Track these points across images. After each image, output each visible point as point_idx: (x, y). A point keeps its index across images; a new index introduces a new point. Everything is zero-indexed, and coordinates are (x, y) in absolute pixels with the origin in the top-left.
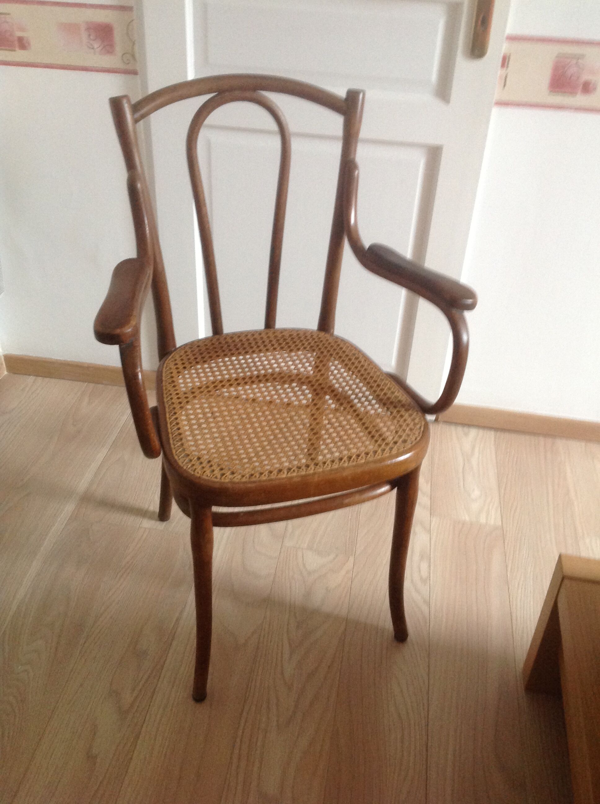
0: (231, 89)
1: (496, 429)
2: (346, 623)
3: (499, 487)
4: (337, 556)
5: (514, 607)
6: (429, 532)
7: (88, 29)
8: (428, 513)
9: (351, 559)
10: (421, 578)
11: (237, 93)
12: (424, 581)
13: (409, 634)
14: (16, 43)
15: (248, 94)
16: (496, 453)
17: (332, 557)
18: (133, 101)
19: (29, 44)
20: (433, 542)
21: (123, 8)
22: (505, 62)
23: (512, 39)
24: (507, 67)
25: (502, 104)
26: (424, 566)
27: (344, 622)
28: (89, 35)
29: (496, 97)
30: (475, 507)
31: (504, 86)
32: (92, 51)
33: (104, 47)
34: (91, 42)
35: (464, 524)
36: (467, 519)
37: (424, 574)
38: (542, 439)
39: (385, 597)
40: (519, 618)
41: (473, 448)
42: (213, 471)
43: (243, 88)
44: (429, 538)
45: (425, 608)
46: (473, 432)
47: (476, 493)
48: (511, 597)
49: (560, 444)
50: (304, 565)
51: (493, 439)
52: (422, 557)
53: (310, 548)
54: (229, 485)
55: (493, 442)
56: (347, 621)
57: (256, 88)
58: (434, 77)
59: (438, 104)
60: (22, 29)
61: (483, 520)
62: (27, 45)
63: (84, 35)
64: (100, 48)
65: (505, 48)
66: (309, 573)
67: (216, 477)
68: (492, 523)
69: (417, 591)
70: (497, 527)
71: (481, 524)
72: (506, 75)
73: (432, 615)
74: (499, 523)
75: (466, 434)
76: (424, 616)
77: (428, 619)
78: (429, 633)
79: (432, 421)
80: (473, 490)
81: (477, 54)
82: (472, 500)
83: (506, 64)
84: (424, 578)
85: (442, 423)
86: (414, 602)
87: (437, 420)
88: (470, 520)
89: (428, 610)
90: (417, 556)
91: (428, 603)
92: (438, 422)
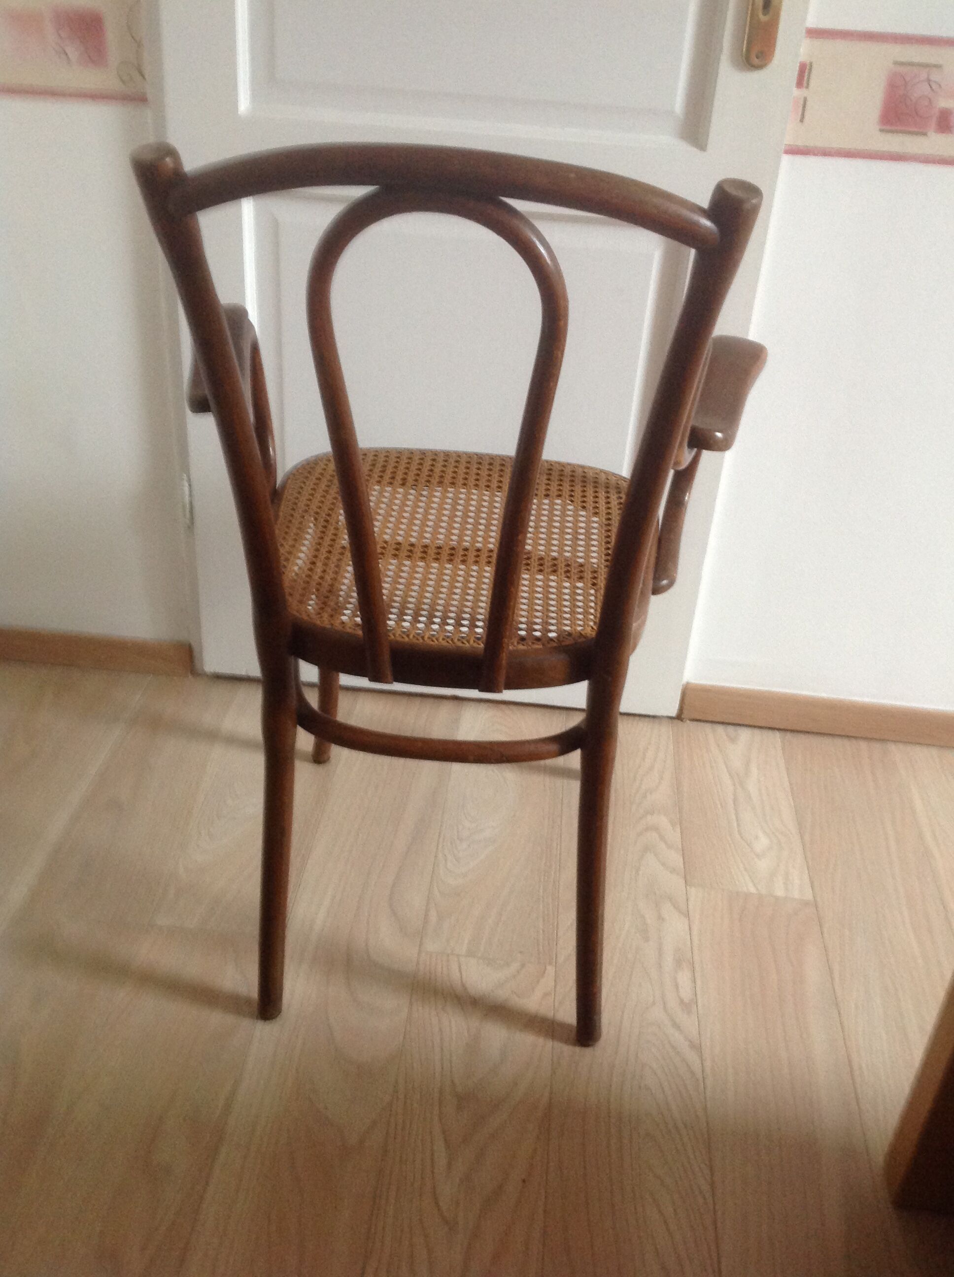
1: (783, 728)
3: (801, 832)
4: (523, 966)
6: (687, 915)
7: (56, 19)
8: (682, 881)
9: (551, 970)
10: (682, 1001)
12: (687, 1006)
16: (787, 769)
17: (514, 967)
20: (695, 932)
22: (803, 75)
23: (815, 33)
24: (807, 87)
25: (794, 151)
26: (684, 978)
28: (59, 31)
29: (791, 136)
30: (763, 865)
31: (802, 120)
32: (64, 57)
33: (86, 52)
34: (62, 43)
35: (747, 896)
36: (753, 890)
37: (686, 993)
38: (863, 745)
40: (864, 1067)
41: (747, 764)
44: (687, 927)
45: (692, 1057)
46: (745, 734)
47: (763, 842)
48: (845, 1028)
49: (897, 752)
50: (464, 985)
51: (779, 746)
52: (678, 963)
53: (471, 954)
55: (780, 752)
61: (780, 892)
63: (50, 30)
64: (79, 54)
68: (796, 895)
69: (676, 1026)
70: (806, 904)
71: (777, 898)
72: (805, 100)
73: (708, 1070)
74: (808, 895)
75: (733, 740)
76: (693, 1073)
77: (701, 1079)
78: (706, 1106)
79: (671, 718)
80: (757, 837)
81: (756, 61)
82: (758, 856)
83: (806, 78)
84: (686, 1000)
85: (688, 722)
86: (673, 1047)
87: (679, 717)
88: (757, 889)
89: (698, 1062)
90: (669, 961)
91: (697, 1048)
92: (682, 721)
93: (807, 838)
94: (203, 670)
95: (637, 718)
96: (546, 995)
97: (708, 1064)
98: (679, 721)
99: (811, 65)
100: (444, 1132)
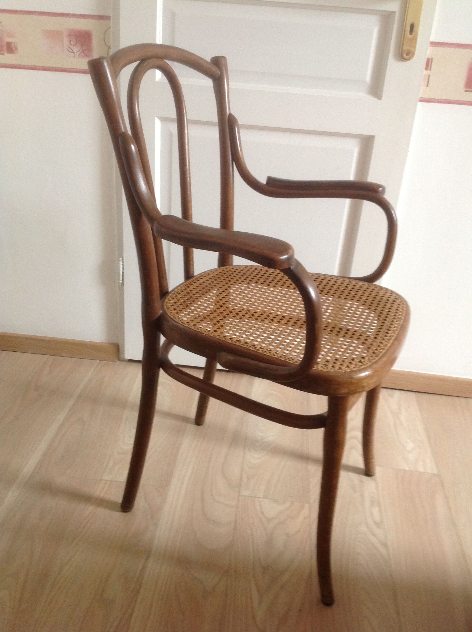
1: (416, 392)
4: (292, 503)
7: (69, 35)
9: (307, 506)
10: (376, 523)
12: (378, 525)
14: (5, 48)
17: (288, 504)
19: (16, 49)
20: (380, 488)
21: (101, 17)
22: (429, 64)
23: (433, 44)
24: (430, 70)
25: (423, 100)
26: (376, 511)
28: (70, 41)
29: (421, 95)
30: (411, 457)
31: (427, 86)
32: (72, 54)
33: (83, 51)
34: (72, 47)
35: (405, 471)
36: (407, 468)
37: (377, 517)
41: (400, 407)
45: (382, 550)
46: (397, 394)
47: (410, 445)
50: (263, 513)
51: (415, 399)
52: (372, 503)
53: (265, 497)
55: (415, 402)
58: (368, 78)
59: (372, 99)
60: (11, 35)
61: (421, 469)
62: (14, 49)
63: (66, 40)
64: (79, 53)
65: (429, 52)
66: (269, 520)
68: (429, 471)
69: (374, 535)
70: (434, 475)
71: (420, 472)
72: (429, 76)
74: (435, 472)
75: (391, 396)
76: (384, 558)
80: (407, 443)
81: (405, 56)
82: (409, 452)
83: (429, 66)
88: (409, 468)
90: (367, 503)
91: (385, 545)
94: (124, 358)
96: (305, 518)
99: (432, 59)
100: (257, 585)
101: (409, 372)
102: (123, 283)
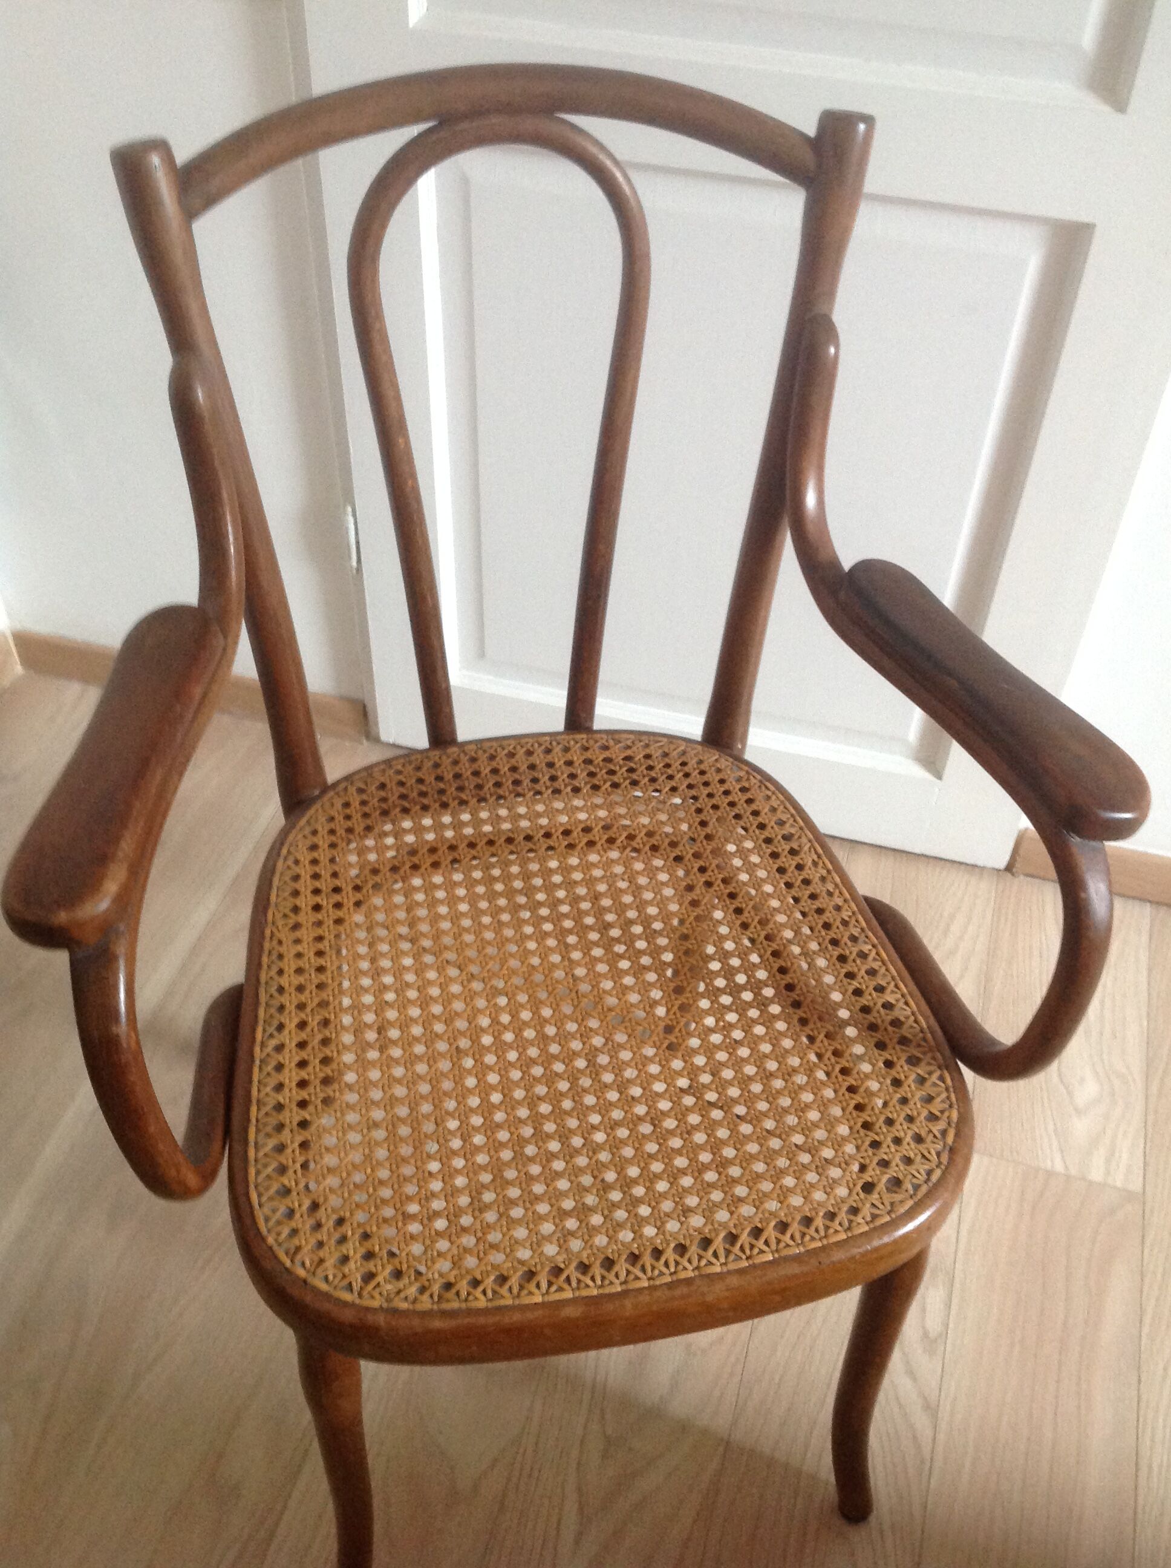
0: (477, 112)
1: (1157, 903)
2: (725, 1451)
3: (1147, 1078)
5: (1149, 1431)
10: (926, 1335)
11: (495, 120)
12: (931, 1344)
13: (874, 1507)
15: (529, 124)
16: (1150, 970)
18: (183, 155)
27: (721, 1449)
30: (1081, 1127)
35: (1050, 1174)
36: (1059, 1167)
37: (934, 1322)
39: (829, 1385)
40: (1155, 1469)
42: (345, 1259)
43: (510, 109)
45: (921, 1421)
47: (1089, 1091)
48: (1143, 1405)
51: (1147, 921)
54: (381, 1320)
55: (1145, 938)
56: (727, 1446)
57: (553, 105)
58: (1088, 36)
59: (1095, 106)
61: (1096, 1174)
67: (350, 1287)
68: (1119, 1181)
69: (911, 1372)
70: (1129, 1196)
71: (1091, 1183)
73: (940, 1449)
74: (1136, 1185)
76: (918, 1447)
77: (928, 1457)
78: (926, 1502)
79: (998, 870)
80: (1082, 1080)
82: (1078, 1112)
84: (932, 1335)
85: (1022, 877)
86: (900, 1406)
87: (1009, 868)
88: (1066, 1167)
89: (929, 1432)
91: (931, 1409)
92: (1013, 875)
93: (1154, 1089)
94: (379, 737)
95: (948, 865)
97: (941, 1437)
98: (1009, 875)
100: (579, 1489)
101: (1146, 854)
102: (359, 570)
